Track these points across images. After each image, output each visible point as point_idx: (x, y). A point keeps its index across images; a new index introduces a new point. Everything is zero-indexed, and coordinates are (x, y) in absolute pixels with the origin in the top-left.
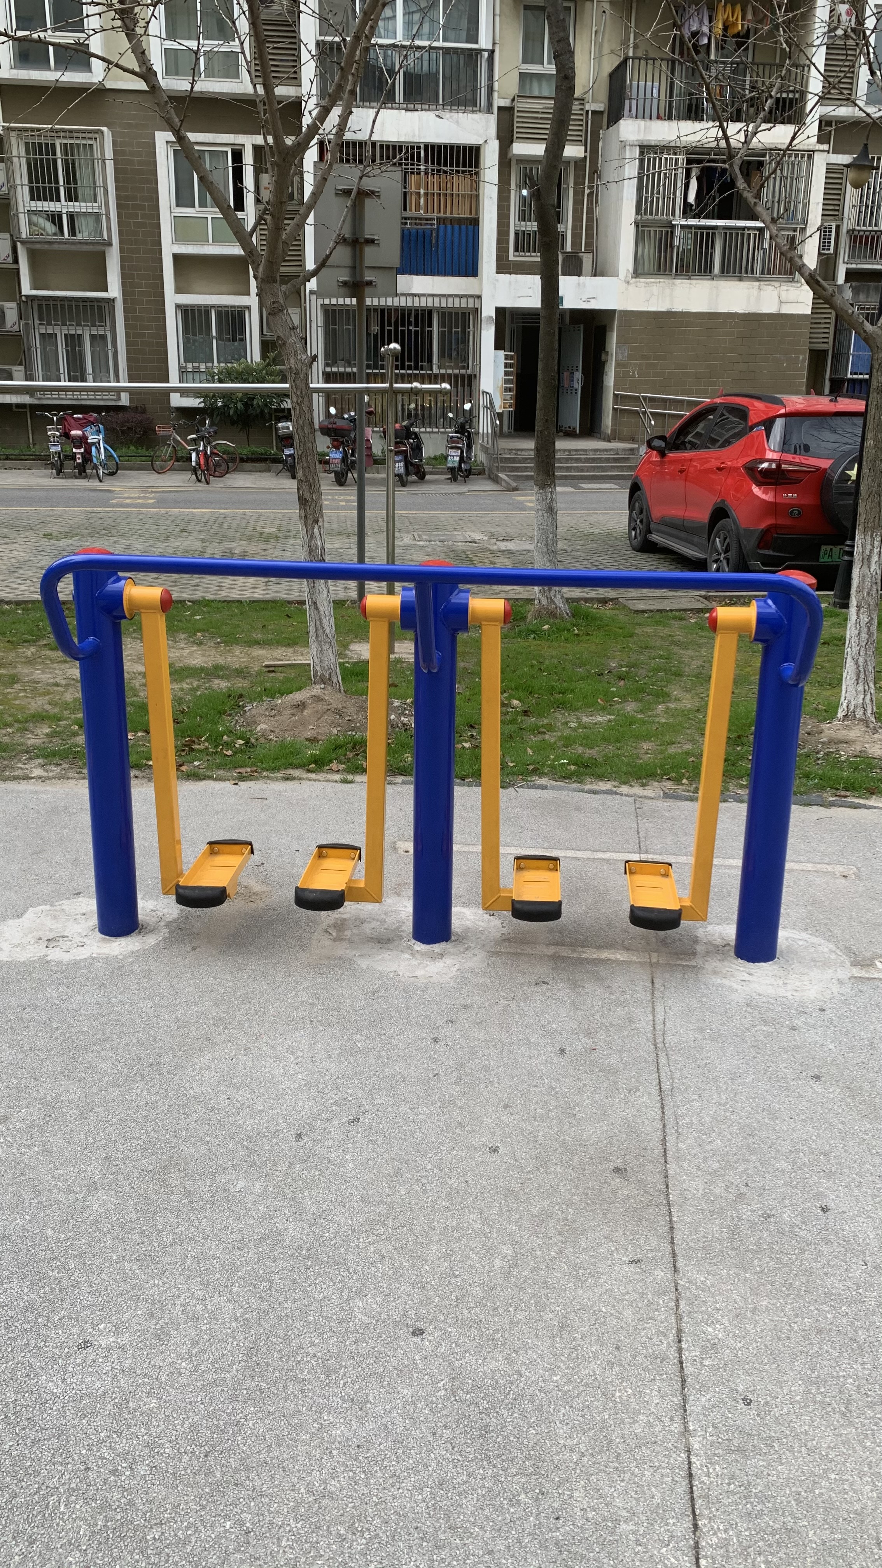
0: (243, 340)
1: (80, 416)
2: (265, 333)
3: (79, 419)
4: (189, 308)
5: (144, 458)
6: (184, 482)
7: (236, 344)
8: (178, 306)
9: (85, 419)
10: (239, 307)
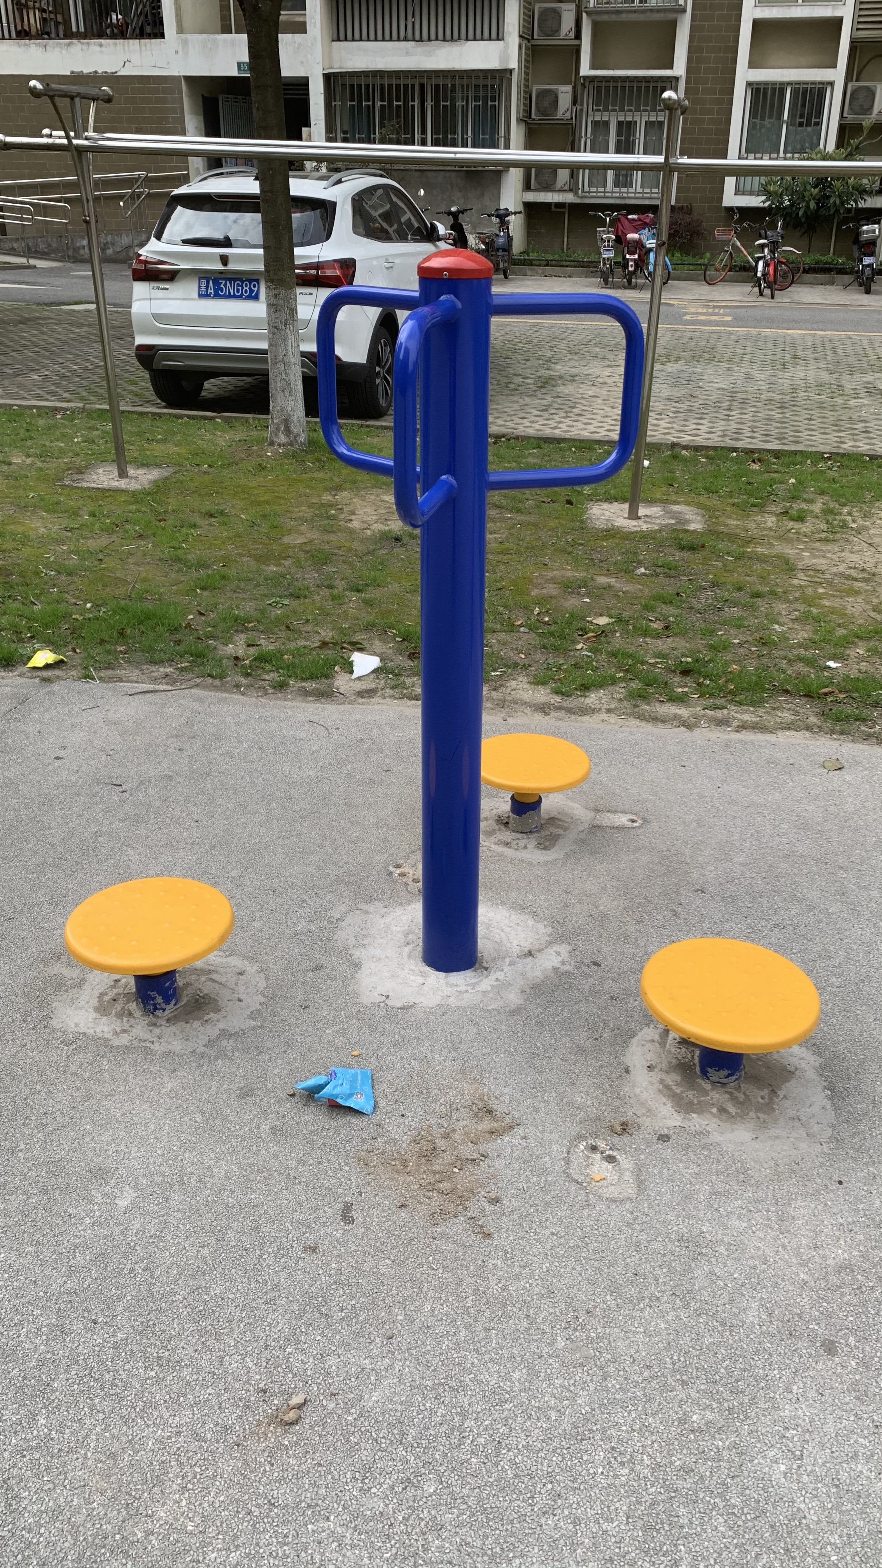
0: (819, 124)
1: (635, 217)
2: (845, 115)
3: (633, 220)
4: (762, 87)
5: (691, 267)
6: (744, 296)
7: (809, 129)
8: (749, 84)
9: (639, 220)
10: (820, 83)
